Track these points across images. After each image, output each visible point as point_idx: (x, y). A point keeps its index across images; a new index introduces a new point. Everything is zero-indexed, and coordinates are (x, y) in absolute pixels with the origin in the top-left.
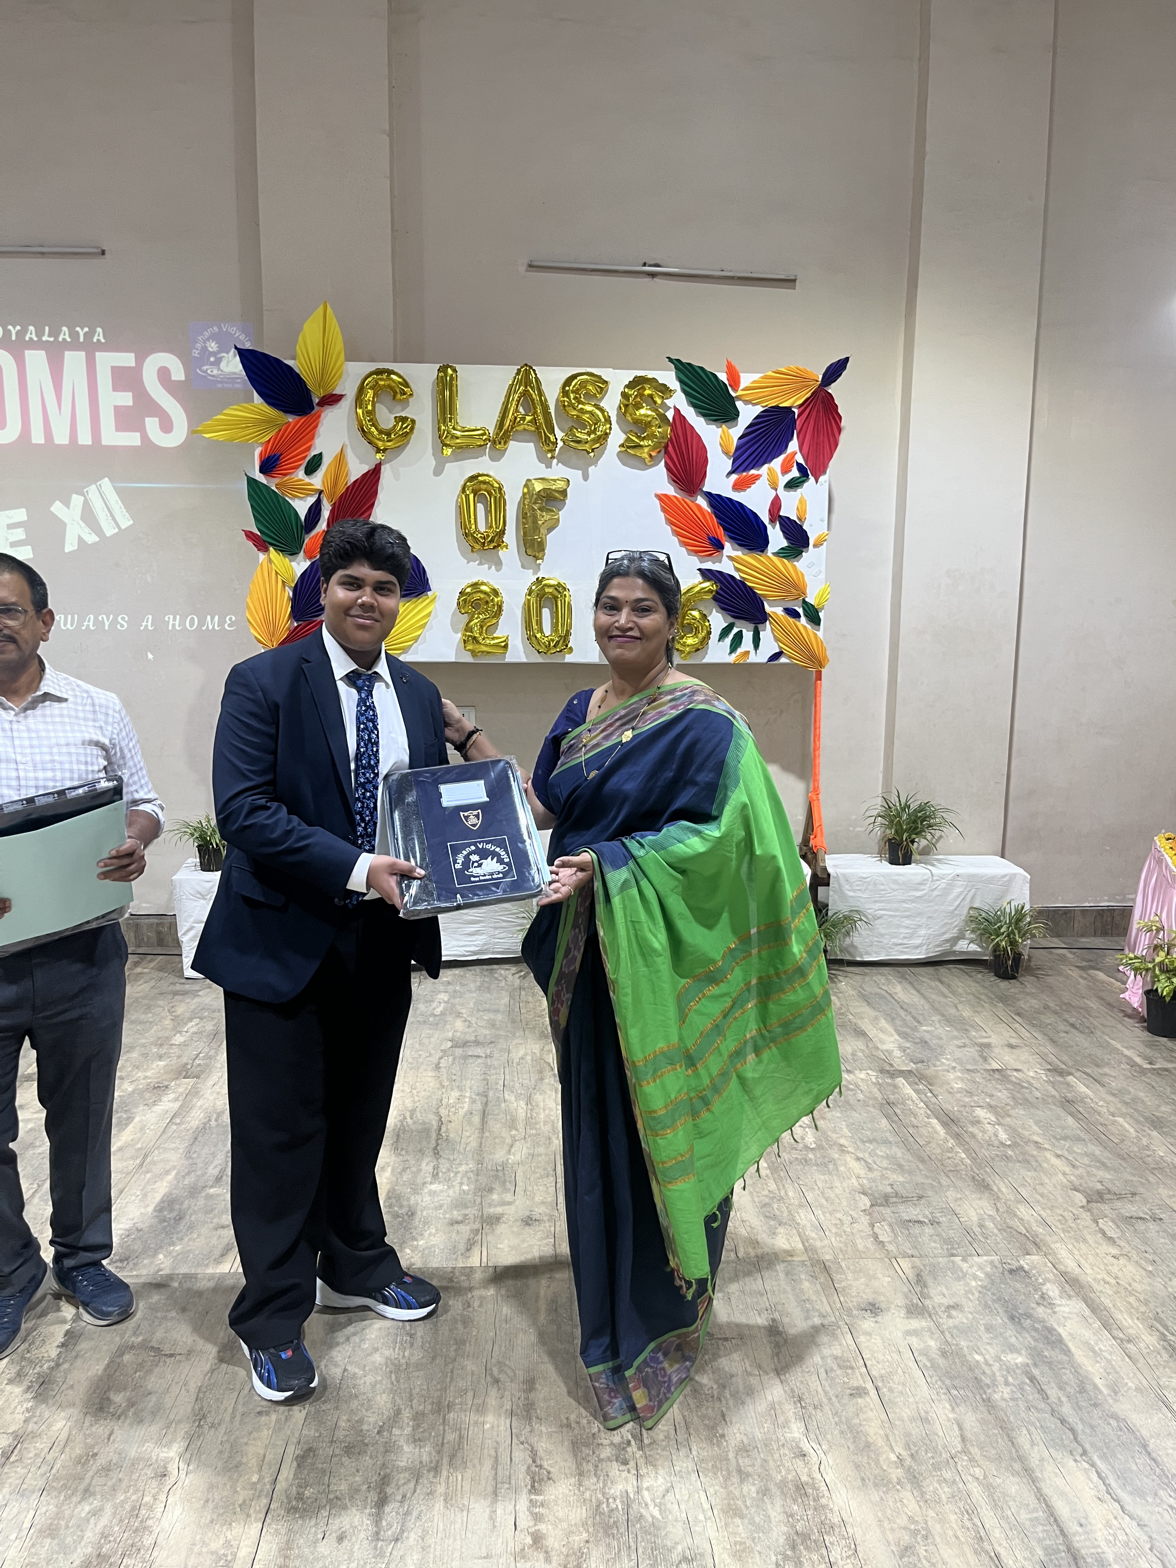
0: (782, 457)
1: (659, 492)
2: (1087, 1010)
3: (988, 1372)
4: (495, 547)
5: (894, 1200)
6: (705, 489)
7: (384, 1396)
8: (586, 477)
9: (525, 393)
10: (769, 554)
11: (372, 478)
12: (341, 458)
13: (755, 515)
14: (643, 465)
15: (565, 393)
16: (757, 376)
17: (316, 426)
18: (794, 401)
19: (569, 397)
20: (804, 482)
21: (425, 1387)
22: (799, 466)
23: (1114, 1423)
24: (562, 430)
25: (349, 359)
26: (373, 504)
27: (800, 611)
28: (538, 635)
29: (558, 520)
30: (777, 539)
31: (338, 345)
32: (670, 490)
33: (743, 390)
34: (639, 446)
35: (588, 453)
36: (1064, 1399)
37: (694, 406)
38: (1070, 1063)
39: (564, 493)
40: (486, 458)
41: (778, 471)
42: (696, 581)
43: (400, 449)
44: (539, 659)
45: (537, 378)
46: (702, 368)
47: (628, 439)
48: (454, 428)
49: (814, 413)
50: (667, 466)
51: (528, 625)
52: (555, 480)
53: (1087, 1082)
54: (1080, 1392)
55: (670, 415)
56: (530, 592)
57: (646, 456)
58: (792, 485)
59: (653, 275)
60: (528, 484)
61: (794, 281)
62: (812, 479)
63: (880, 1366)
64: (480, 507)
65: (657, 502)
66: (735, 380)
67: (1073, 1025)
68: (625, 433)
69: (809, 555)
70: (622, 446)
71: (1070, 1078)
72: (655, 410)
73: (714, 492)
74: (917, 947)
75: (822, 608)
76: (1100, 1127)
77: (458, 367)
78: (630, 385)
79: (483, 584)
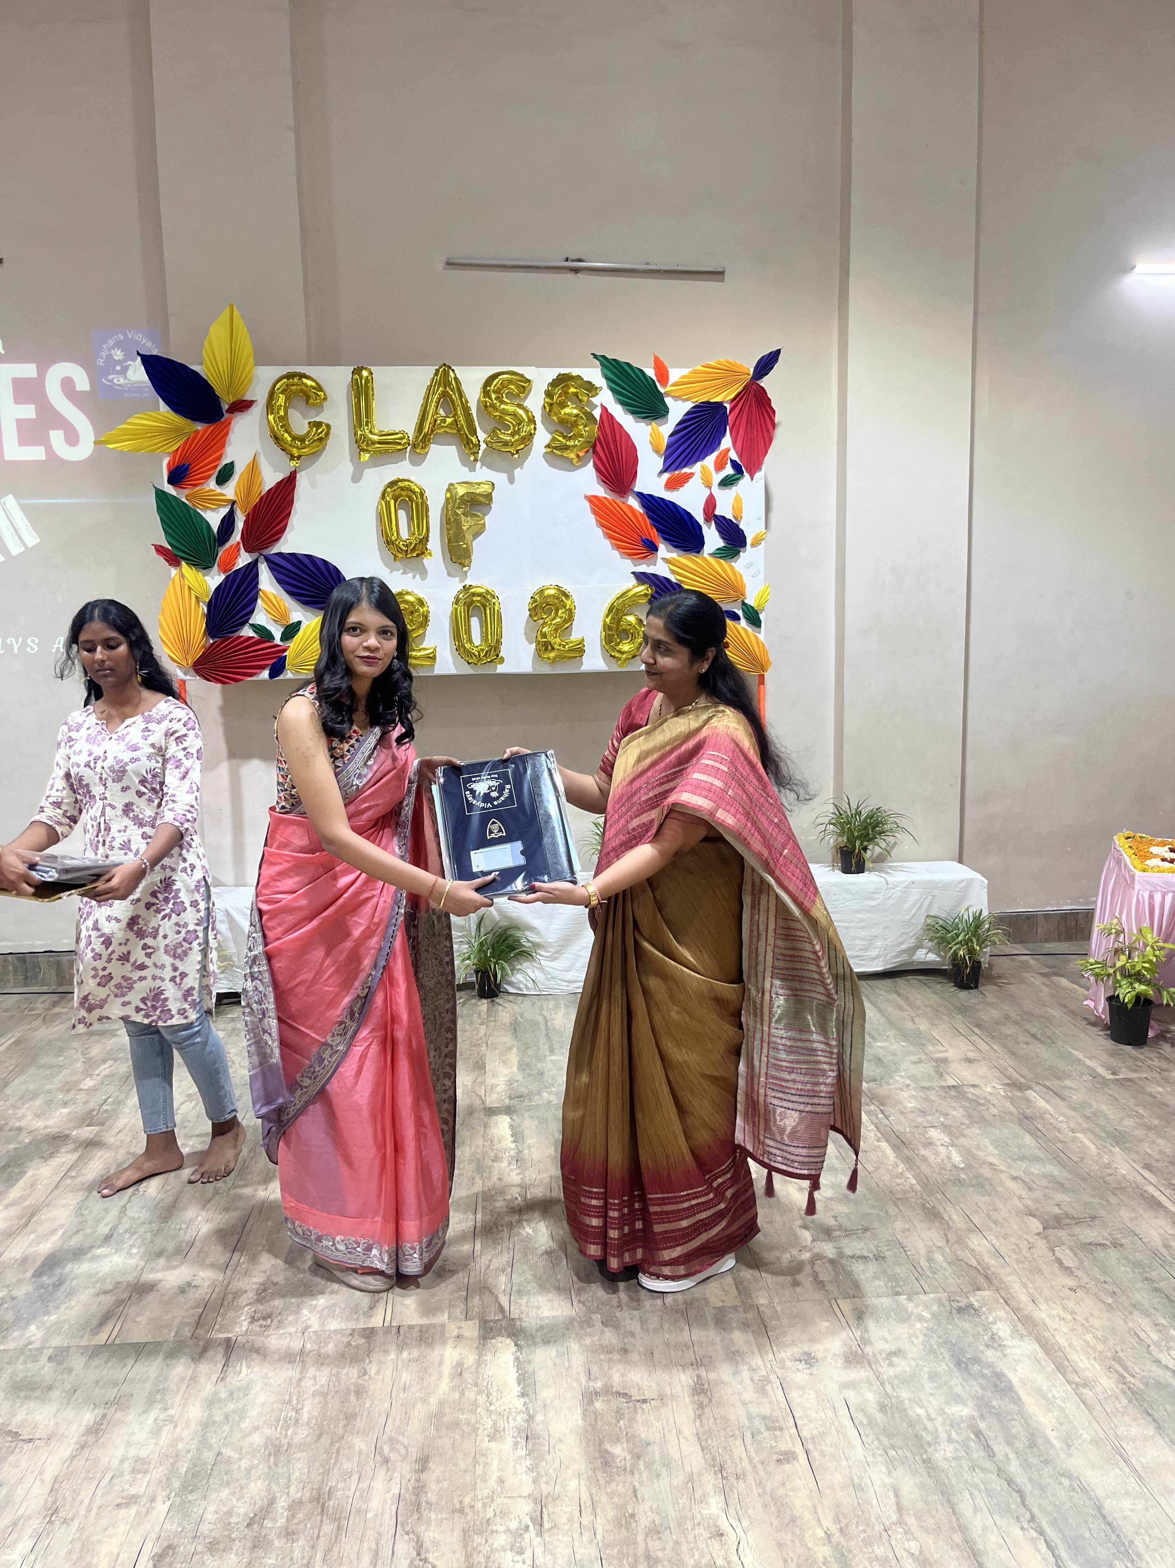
0: (715, 454)
1: (589, 494)
2: (1049, 1019)
3: (930, 1427)
4: (418, 555)
5: (838, 1233)
6: (636, 490)
7: (259, 1483)
8: (511, 480)
9: (444, 394)
10: (706, 555)
11: (287, 486)
12: (253, 468)
13: (689, 514)
14: (571, 466)
15: (486, 393)
16: (685, 371)
17: (227, 434)
18: (725, 396)
19: (490, 398)
20: (738, 479)
21: (306, 1471)
22: (734, 464)
23: (1066, 1482)
24: (485, 432)
25: (257, 364)
26: (289, 514)
27: (740, 613)
28: (468, 646)
29: (484, 525)
30: (713, 539)
31: (247, 350)
32: (601, 491)
33: (672, 385)
34: (566, 448)
35: (513, 454)
36: (1012, 1456)
37: (622, 403)
38: (1030, 1076)
39: (489, 497)
40: (406, 463)
41: (712, 467)
42: (630, 585)
43: (315, 455)
44: (468, 670)
45: (456, 378)
46: (628, 364)
47: (554, 439)
48: (371, 432)
49: (747, 408)
50: (596, 466)
51: (456, 635)
52: (479, 484)
53: (1046, 1096)
54: (1030, 1447)
55: (597, 413)
56: (457, 601)
57: (572, 455)
58: (726, 483)
59: (576, 270)
60: (450, 488)
61: (722, 273)
62: (747, 475)
63: (812, 1426)
64: (402, 514)
65: (587, 504)
66: (663, 375)
67: (1034, 1036)
68: (551, 433)
69: (747, 556)
70: (548, 446)
71: (1030, 1094)
72: (582, 409)
73: (645, 492)
74: (874, 959)
75: (763, 610)
76: (1059, 1145)
77: (373, 369)
78: (555, 383)
79: (407, 593)
